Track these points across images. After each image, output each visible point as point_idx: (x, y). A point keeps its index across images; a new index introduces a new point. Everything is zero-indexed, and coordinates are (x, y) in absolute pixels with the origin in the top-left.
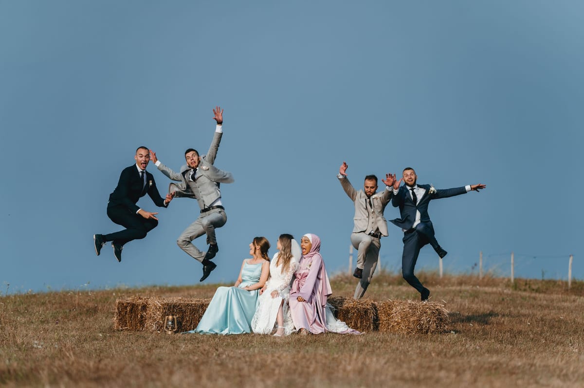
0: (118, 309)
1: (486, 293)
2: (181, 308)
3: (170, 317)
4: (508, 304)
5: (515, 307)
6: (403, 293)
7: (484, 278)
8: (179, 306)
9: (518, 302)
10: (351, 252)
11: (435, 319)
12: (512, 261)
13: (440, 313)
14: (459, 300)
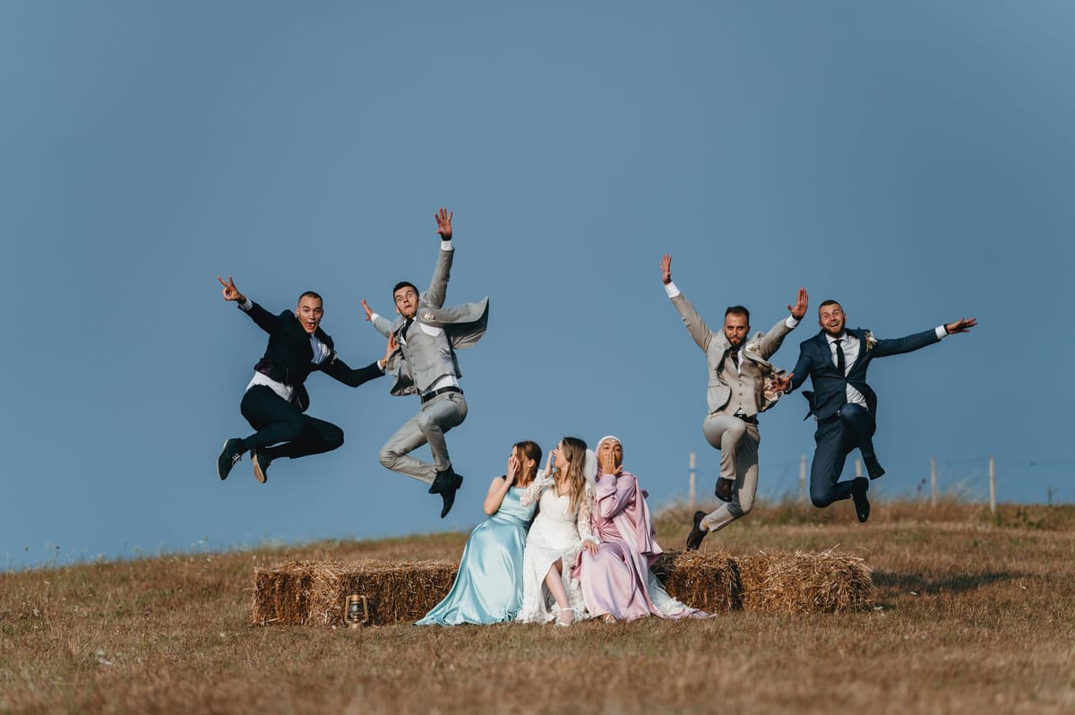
0: (258, 584)
1: (943, 533)
2: (374, 582)
3: (355, 598)
4: (984, 553)
5: (998, 558)
6: (790, 538)
7: (939, 506)
8: (370, 577)
9: (1004, 547)
10: (692, 465)
11: (847, 585)
12: (991, 473)
13: (856, 573)
14: (894, 547)
